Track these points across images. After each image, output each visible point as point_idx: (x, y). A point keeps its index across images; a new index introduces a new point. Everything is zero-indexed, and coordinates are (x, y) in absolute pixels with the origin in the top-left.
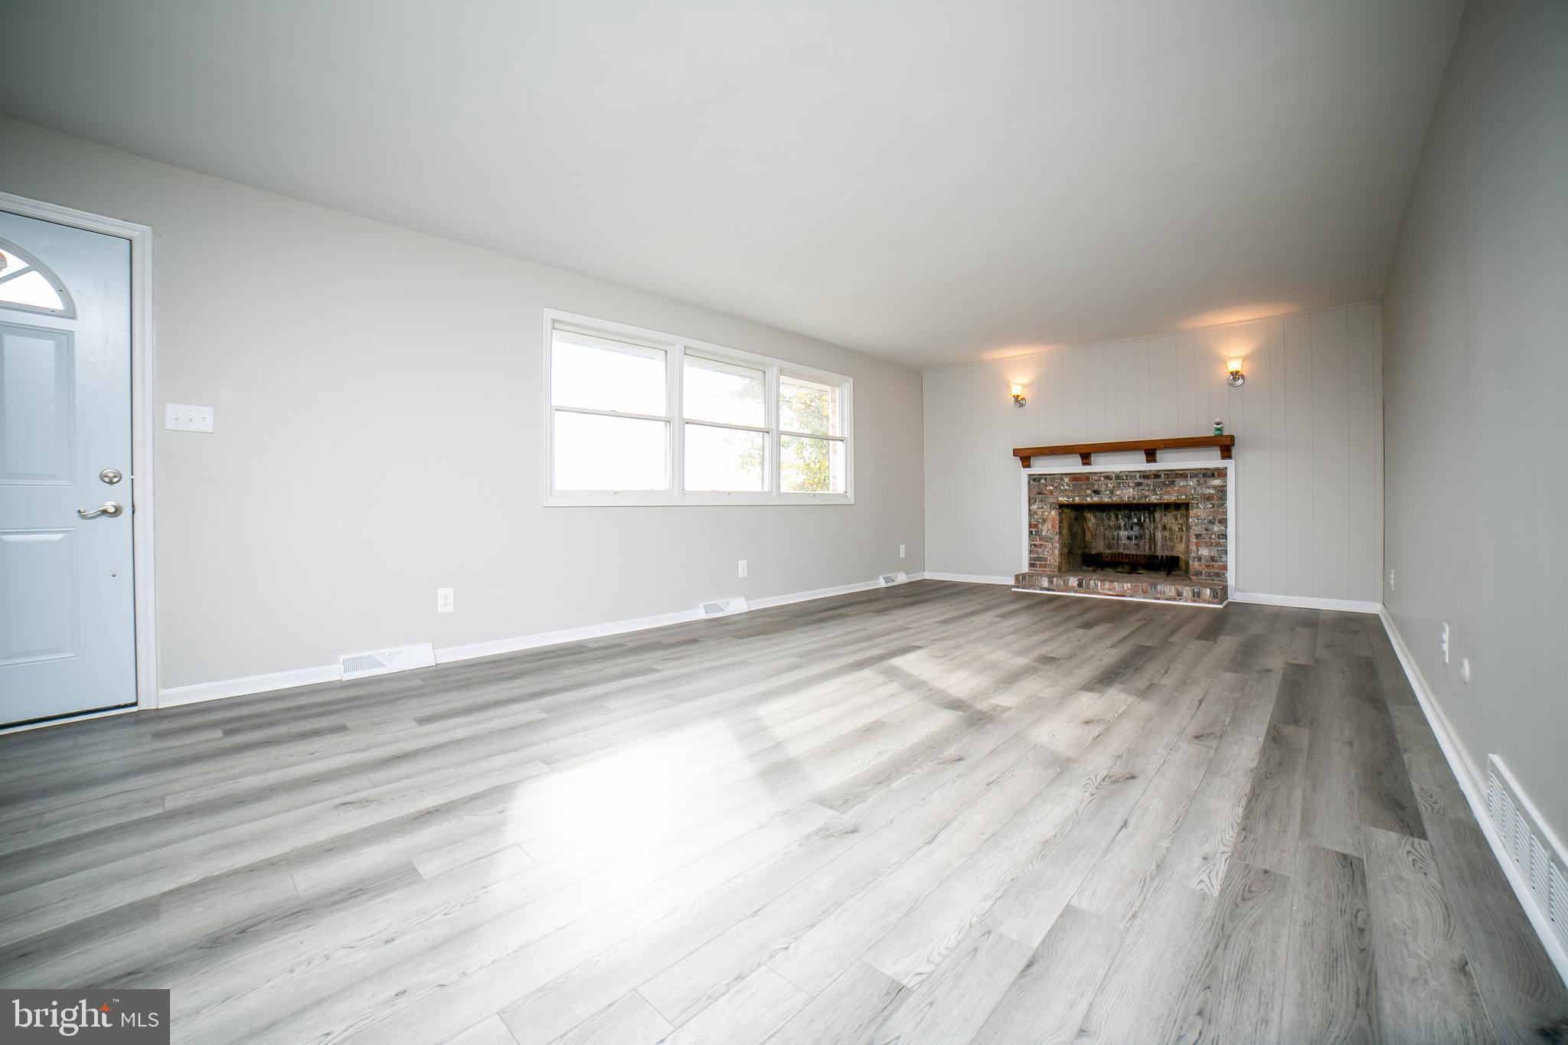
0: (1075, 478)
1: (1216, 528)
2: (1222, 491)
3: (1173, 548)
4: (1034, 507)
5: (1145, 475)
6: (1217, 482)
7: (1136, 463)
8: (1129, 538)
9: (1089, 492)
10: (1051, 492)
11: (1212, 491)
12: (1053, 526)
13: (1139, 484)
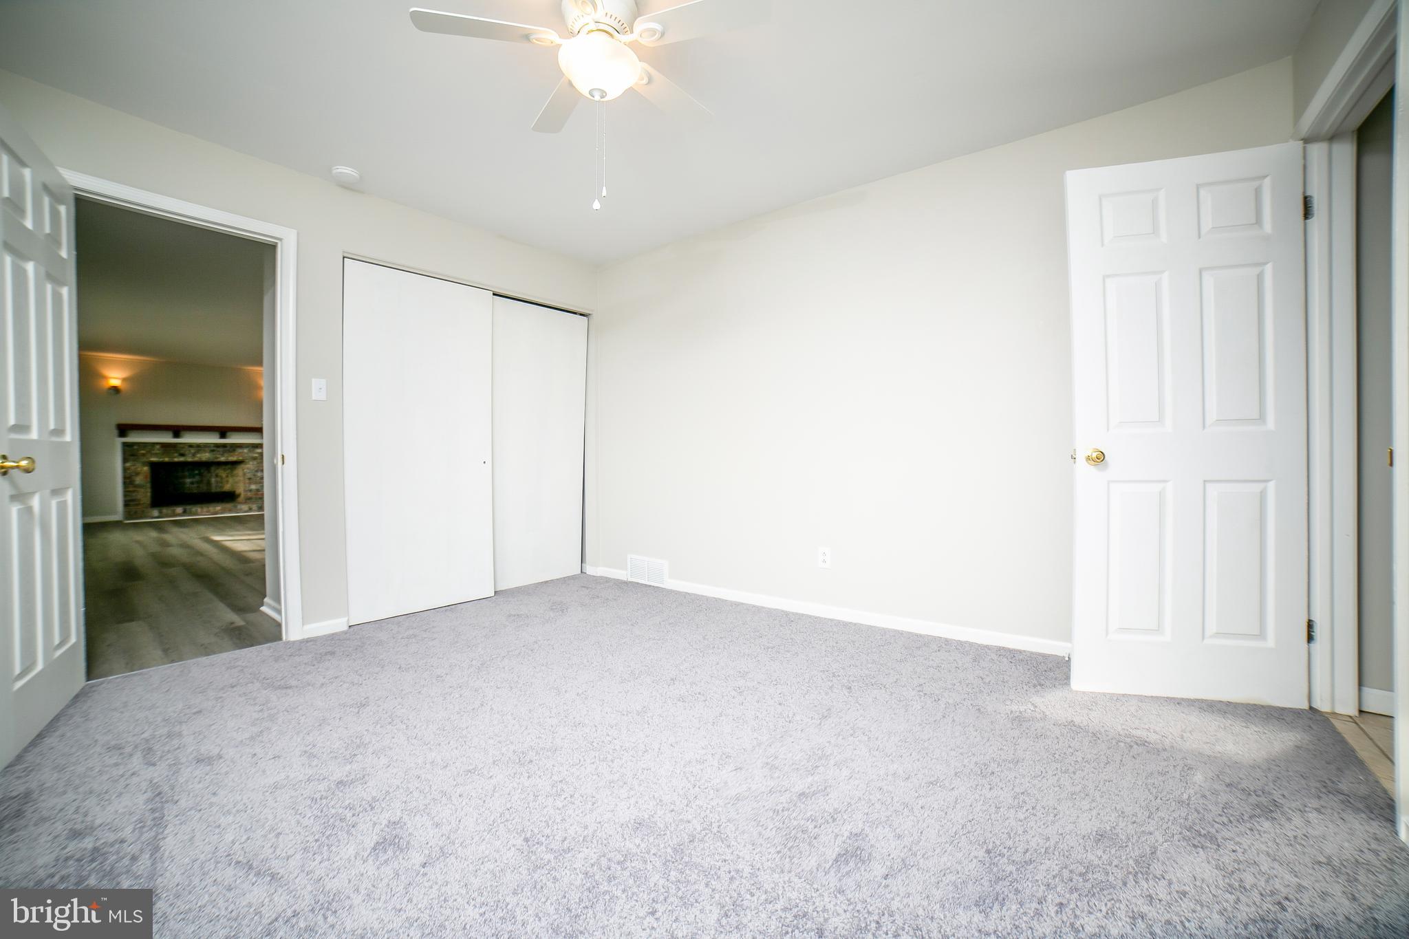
0: (165, 446)
1: (259, 474)
2: (261, 454)
3: (222, 487)
4: (128, 465)
5: (217, 446)
6: (259, 451)
7: (213, 439)
8: (192, 483)
9: (176, 455)
10: (143, 455)
11: (257, 455)
12: (146, 477)
13: (213, 451)
